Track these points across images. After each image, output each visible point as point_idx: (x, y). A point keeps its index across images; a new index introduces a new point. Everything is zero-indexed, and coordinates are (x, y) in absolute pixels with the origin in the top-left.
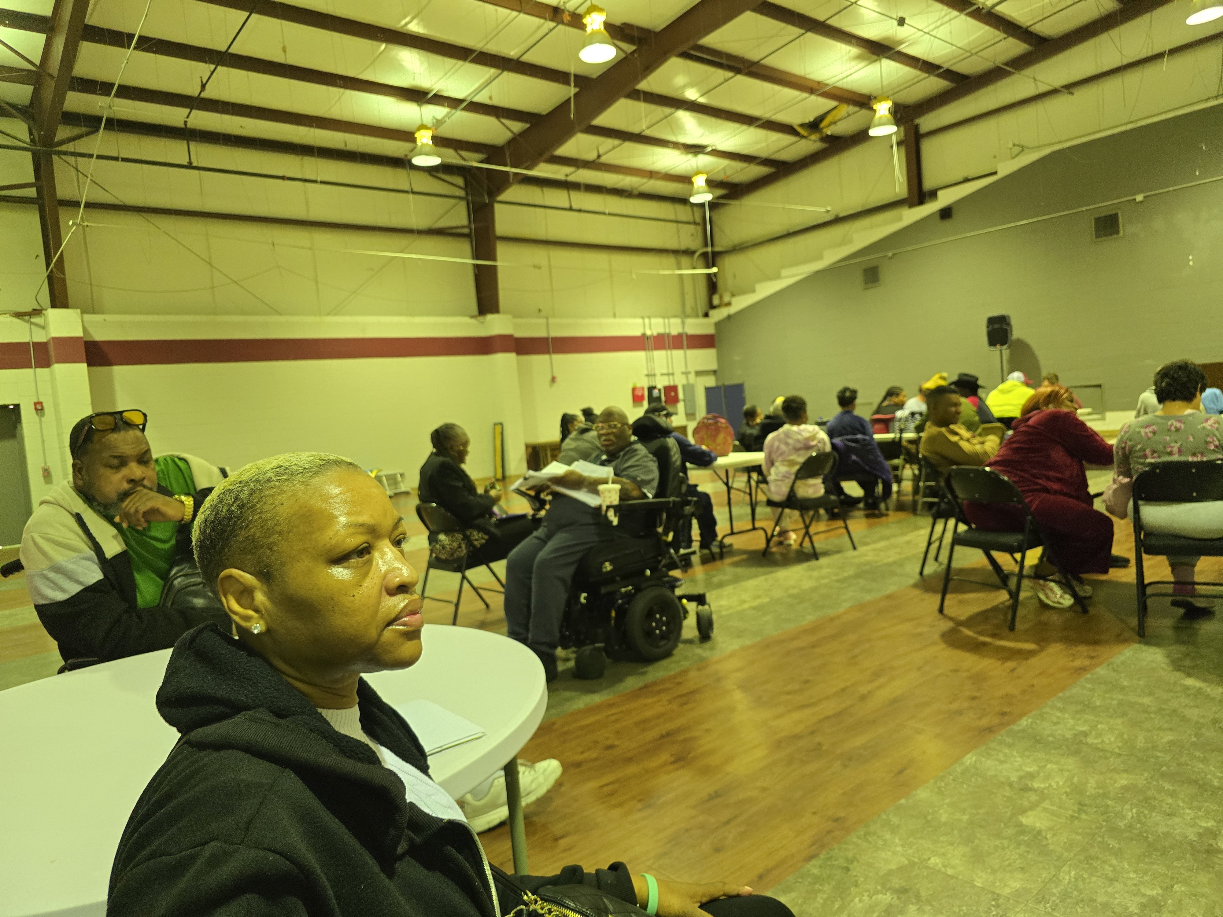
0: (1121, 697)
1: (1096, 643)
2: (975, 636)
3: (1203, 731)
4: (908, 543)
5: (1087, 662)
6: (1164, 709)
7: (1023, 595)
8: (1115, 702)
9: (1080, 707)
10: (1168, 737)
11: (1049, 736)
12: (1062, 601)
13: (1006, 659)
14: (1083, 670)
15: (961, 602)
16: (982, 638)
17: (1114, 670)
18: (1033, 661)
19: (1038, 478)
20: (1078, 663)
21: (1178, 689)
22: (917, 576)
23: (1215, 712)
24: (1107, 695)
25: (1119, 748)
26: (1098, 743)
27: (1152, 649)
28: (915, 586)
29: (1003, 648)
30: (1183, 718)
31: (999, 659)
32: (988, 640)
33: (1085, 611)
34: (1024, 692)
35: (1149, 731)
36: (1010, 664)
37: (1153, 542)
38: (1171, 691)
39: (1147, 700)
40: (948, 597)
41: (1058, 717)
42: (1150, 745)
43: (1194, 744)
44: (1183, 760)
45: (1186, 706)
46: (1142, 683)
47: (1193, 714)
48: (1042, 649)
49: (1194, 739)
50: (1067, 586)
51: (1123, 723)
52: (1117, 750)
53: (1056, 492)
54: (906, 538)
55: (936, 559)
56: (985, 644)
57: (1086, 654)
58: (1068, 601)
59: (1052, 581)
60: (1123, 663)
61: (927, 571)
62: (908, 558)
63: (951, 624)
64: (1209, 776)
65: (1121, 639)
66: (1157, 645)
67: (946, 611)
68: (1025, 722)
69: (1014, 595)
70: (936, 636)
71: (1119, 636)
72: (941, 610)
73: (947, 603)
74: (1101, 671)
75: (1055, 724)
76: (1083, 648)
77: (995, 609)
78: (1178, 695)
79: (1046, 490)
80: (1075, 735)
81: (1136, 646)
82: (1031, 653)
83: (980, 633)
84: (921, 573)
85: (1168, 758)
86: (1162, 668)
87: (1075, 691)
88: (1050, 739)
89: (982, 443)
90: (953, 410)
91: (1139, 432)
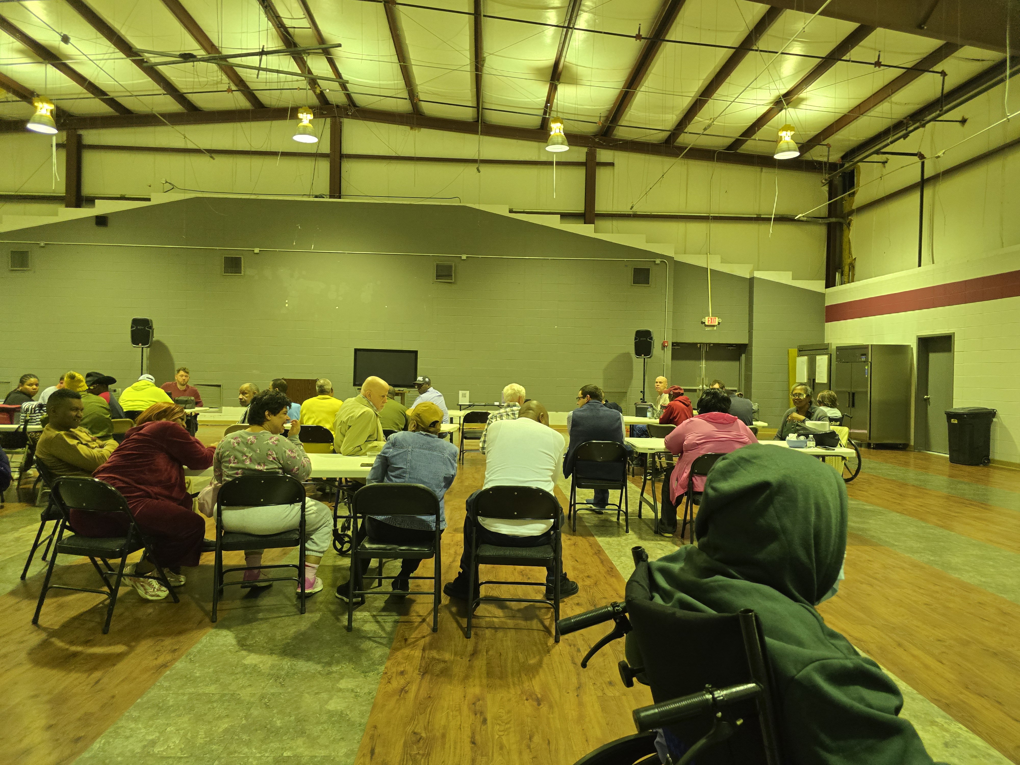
0: (192, 690)
1: (180, 633)
2: (67, 647)
3: (252, 711)
4: (18, 539)
5: (169, 657)
6: (224, 695)
7: (122, 591)
8: (186, 698)
9: (154, 711)
10: (224, 725)
11: (118, 755)
12: (159, 593)
13: (95, 669)
14: (165, 666)
15: (61, 606)
16: (74, 648)
17: (191, 661)
18: (121, 666)
19: (140, 484)
20: (161, 660)
21: (239, 669)
22: (19, 580)
23: (263, 688)
24: (181, 691)
25: (182, 750)
26: (164, 751)
27: (225, 632)
28: (13, 593)
29: (93, 656)
30: (239, 701)
31: (86, 671)
32: (79, 649)
33: (176, 601)
34: (103, 707)
35: (210, 722)
36: (97, 675)
37: (230, 540)
38: (233, 674)
39: (212, 689)
40: (47, 601)
41: (131, 729)
42: (208, 739)
43: (243, 727)
44: (232, 748)
45: (243, 686)
46: (211, 670)
47: (245, 694)
48: (131, 649)
49: (244, 722)
50: (163, 581)
51: (189, 720)
52: (179, 754)
53: (157, 496)
54: (16, 535)
55: (44, 558)
56: (75, 655)
57: (169, 648)
58: (164, 593)
59: (149, 577)
60: (199, 652)
61: (28, 575)
62: (12, 559)
63: (44, 636)
64: (250, 760)
65: (200, 625)
66: (228, 628)
67: (41, 621)
68: (97, 745)
69: (113, 593)
70: (23, 655)
71: (200, 622)
72: (35, 621)
73: (43, 609)
74: (179, 665)
75: (127, 738)
76: (168, 642)
77: (93, 611)
78: (238, 676)
79: (148, 495)
80: (145, 746)
81: (212, 631)
82: (120, 657)
83: (72, 643)
84: (23, 577)
85: (221, 749)
86: (230, 651)
87: (153, 693)
88: (119, 759)
89: (101, 447)
90: (74, 413)
91: (230, 442)
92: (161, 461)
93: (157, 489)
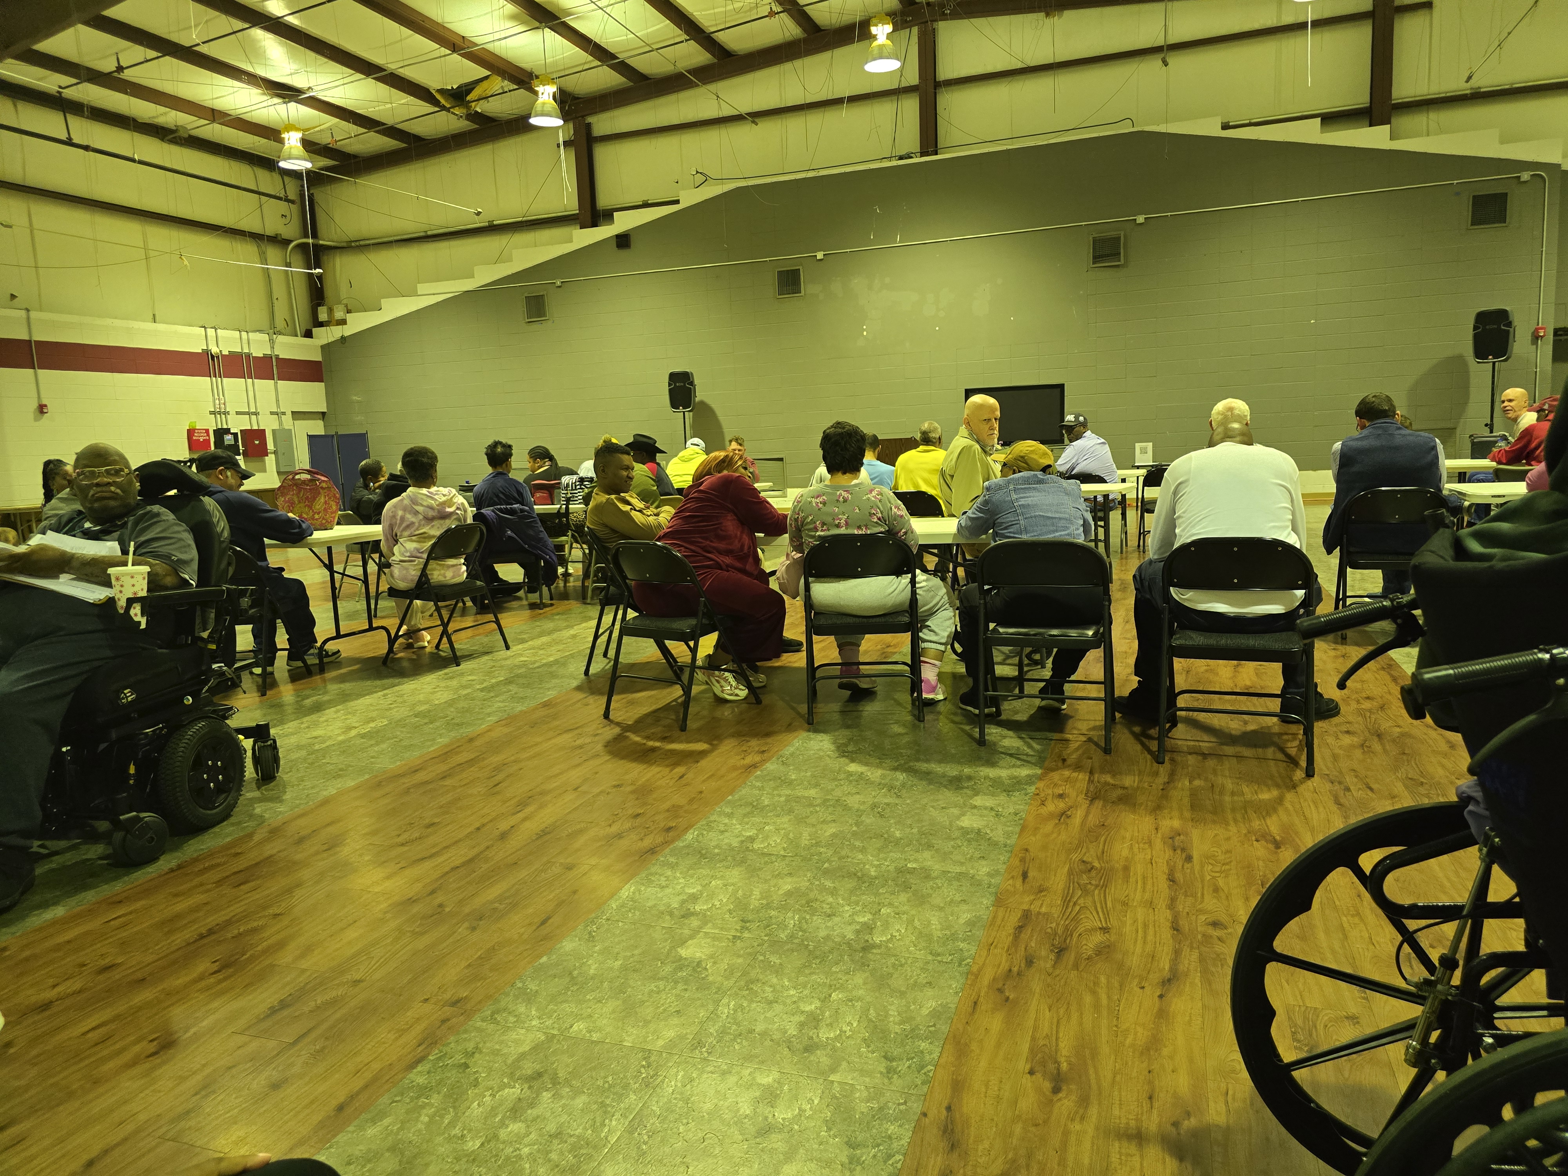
0: (788, 792)
1: (768, 735)
2: (645, 741)
3: (863, 818)
4: (574, 637)
5: (757, 758)
6: (828, 800)
7: (695, 690)
8: (783, 799)
9: (748, 809)
10: (831, 830)
11: (715, 847)
12: (737, 691)
13: (676, 764)
14: (754, 766)
15: (632, 703)
16: (651, 743)
17: (783, 763)
18: (703, 763)
19: (709, 552)
20: (748, 760)
21: (842, 776)
22: (583, 676)
23: (874, 797)
24: (775, 792)
25: (784, 849)
26: (764, 848)
27: (821, 736)
28: (579, 688)
29: (673, 752)
30: (846, 808)
31: (667, 766)
32: (657, 744)
33: (759, 702)
34: (691, 801)
35: (813, 826)
36: (680, 770)
37: (822, 621)
38: (835, 779)
39: (812, 792)
40: (615, 698)
41: (726, 824)
42: (814, 842)
43: (854, 834)
44: (843, 853)
45: (849, 793)
46: (809, 774)
47: (853, 801)
48: (714, 747)
49: (855, 828)
50: (741, 676)
51: (789, 821)
52: (782, 853)
53: (728, 567)
54: (572, 632)
55: (605, 655)
56: (653, 750)
57: (757, 749)
58: (743, 693)
59: (725, 670)
60: (792, 755)
61: (592, 670)
62: (572, 656)
63: (617, 730)
64: (867, 867)
65: (790, 728)
66: (824, 731)
67: (611, 717)
68: (690, 836)
69: (687, 691)
70: (599, 747)
71: (790, 725)
72: (606, 715)
73: (613, 705)
74: (771, 766)
75: (722, 832)
76: (754, 743)
77: (667, 708)
78: (842, 783)
79: (719, 566)
80: (742, 842)
81: (805, 734)
82: (703, 754)
83: (648, 738)
84: (587, 672)
85: (830, 853)
86: (828, 756)
87: (744, 792)
88: (716, 851)
89: (657, 515)
90: (625, 473)
91: (810, 502)
92: (730, 524)
93: (728, 560)
